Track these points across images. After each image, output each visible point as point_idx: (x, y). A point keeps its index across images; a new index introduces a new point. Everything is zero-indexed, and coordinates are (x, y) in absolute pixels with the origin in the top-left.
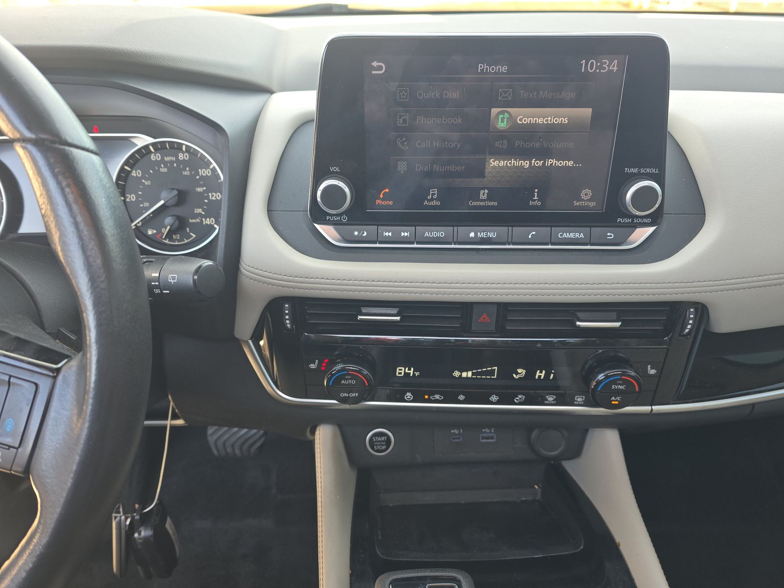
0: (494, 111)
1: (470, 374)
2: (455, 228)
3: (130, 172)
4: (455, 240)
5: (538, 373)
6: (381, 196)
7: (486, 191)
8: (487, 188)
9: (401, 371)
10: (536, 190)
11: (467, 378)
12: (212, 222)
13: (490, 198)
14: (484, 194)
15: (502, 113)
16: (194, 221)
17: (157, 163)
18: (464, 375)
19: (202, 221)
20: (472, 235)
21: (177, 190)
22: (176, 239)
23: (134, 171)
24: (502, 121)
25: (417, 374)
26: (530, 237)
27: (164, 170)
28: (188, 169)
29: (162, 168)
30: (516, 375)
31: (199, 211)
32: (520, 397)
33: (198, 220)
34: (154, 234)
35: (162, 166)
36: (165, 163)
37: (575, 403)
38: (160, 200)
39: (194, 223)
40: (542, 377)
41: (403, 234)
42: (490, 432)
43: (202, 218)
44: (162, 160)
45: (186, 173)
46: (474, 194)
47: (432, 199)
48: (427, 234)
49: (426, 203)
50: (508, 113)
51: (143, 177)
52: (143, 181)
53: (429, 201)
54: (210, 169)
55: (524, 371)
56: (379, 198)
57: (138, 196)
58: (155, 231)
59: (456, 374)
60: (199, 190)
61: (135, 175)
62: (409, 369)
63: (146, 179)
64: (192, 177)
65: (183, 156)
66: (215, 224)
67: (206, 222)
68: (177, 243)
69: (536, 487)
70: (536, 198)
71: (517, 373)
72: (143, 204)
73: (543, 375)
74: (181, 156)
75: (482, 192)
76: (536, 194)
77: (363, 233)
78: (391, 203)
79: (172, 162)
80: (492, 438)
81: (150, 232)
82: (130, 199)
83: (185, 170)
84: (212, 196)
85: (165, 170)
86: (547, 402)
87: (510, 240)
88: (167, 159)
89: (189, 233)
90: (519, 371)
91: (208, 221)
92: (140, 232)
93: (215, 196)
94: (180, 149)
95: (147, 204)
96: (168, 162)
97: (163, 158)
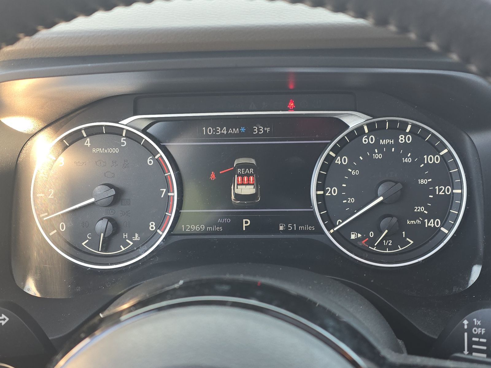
3: (334, 159)
12: (438, 224)
16: (413, 222)
17: (370, 148)
19: (423, 223)
21: (402, 184)
22: (388, 246)
23: (338, 157)
28: (409, 155)
29: (375, 153)
31: (421, 209)
33: (418, 222)
34: (357, 239)
35: (376, 150)
36: (380, 148)
38: (377, 197)
39: (413, 226)
43: (424, 219)
45: (407, 160)
51: (350, 165)
52: (350, 170)
54: (439, 155)
57: (341, 189)
58: (359, 235)
60: (422, 182)
61: (339, 162)
64: (415, 165)
65: (405, 138)
66: (442, 225)
67: (429, 225)
68: (387, 251)
72: (348, 200)
74: (402, 139)
79: (389, 146)
81: (353, 237)
82: (331, 192)
83: (406, 156)
84: (440, 190)
85: (379, 156)
88: (383, 142)
91: (431, 223)
92: (341, 236)
93: (442, 190)
94: (402, 130)
95: (352, 200)
96: (384, 146)
97: (377, 141)
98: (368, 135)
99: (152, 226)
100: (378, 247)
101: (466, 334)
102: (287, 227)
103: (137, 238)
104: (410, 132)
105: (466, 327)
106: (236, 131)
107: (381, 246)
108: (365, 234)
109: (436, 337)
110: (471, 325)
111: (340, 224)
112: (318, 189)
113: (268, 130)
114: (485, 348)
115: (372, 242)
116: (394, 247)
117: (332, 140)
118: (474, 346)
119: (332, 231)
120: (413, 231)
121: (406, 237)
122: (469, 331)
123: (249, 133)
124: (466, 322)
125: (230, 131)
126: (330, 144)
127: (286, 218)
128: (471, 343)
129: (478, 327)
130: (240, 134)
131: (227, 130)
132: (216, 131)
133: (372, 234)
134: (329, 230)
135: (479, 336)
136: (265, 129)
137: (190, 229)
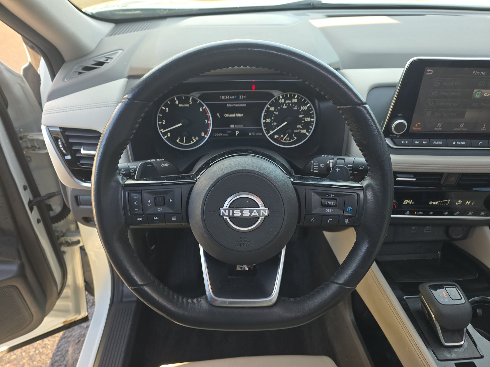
0: (475, 90)
1: (437, 203)
2: (447, 140)
4: (447, 145)
5: (467, 202)
6: (416, 126)
7: (463, 124)
8: (464, 123)
9: (406, 202)
10: (485, 124)
11: (435, 205)
12: (305, 132)
13: (464, 127)
14: (462, 125)
15: (479, 91)
16: (296, 131)
17: (282, 104)
18: (434, 203)
19: (300, 131)
20: (454, 143)
21: (293, 117)
22: (287, 140)
23: (271, 108)
24: (478, 95)
25: (413, 203)
26: (479, 144)
27: (285, 107)
28: (296, 106)
30: (457, 203)
31: (299, 126)
32: (457, 212)
33: (298, 131)
35: (284, 105)
36: (286, 104)
37: (481, 215)
38: (285, 122)
39: (296, 132)
40: (468, 204)
41: (423, 142)
42: (429, 228)
43: (300, 130)
44: (285, 103)
45: (295, 108)
46: (458, 125)
47: (439, 127)
48: (434, 143)
49: (435, 129)
50: (481, 91)
51: (275, 110)
53: (437, 128)
54: (307, 106)
55: (461, 201)
56: (415, 126)
57: (272, 120)
58: (278, 136)
59: (431, 203)
60: (300, 116)
61: (271, 110)
62: (410, 201)
63: (276, 112)
64: (298, 110)
66: (307, 132)
68: (287, 142)
69: (439, 252)
70: (484, 127)
71: (458, 202)
73: (469, 203)
74: (294, 101)
75: (461, 124)
76: (484, 125)
77: (406, 142)
78: (419, 129)
79: (289, 103)
80: (429, 230)
81: (276, 137)
82: (268, 121)
84: (306, 119)
86: (469, 215)
87: (470, 146)
88: (287, 102)
89: (293, 137)
90: (459, 201)
91: (303, 131)
92: (272, 137)
93: (307, 119)
94: (294, 97)
95: (275, 124)
96: (287, 103)
97: (285, 101)
98: (282, 99)
99: (203, 134)
100: (284, 140)
101: (312, 165)
102: (252, 134)
103: (197, 138)
104: (297, 98)
105: (312, 163)
106: (233, 97)
107: (285, 140)
108: (280, 136)
109: (302, 168)
110: (314, 162)
111: (271, 133)
112: (264, 119)
113: (245, 97)
114: (317, 169)
115: (282, 139)
116: (290, 140)
117: (269, 101)
118: (314, 169)
119: (268, 135)
120: (296, 134)
121: (294, 136)
122: (313, 164)
123: (238, 99)
124: (312, 162)
125: (231, 97)
126: (268, 102)
127: (251, 131)
128: (313, 168)
129: (316, 163)
130: (235, 98)
131: (230, 97)
132: (225, 97)
133: (282, 136)
134: (267, 134)
135: (316, 166)
136: (244, 96)
137: (217, 135)
